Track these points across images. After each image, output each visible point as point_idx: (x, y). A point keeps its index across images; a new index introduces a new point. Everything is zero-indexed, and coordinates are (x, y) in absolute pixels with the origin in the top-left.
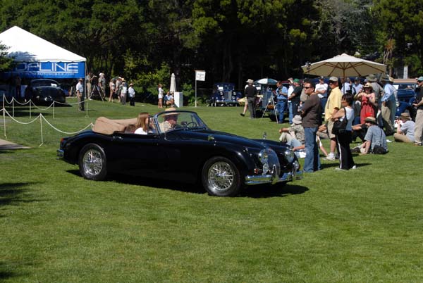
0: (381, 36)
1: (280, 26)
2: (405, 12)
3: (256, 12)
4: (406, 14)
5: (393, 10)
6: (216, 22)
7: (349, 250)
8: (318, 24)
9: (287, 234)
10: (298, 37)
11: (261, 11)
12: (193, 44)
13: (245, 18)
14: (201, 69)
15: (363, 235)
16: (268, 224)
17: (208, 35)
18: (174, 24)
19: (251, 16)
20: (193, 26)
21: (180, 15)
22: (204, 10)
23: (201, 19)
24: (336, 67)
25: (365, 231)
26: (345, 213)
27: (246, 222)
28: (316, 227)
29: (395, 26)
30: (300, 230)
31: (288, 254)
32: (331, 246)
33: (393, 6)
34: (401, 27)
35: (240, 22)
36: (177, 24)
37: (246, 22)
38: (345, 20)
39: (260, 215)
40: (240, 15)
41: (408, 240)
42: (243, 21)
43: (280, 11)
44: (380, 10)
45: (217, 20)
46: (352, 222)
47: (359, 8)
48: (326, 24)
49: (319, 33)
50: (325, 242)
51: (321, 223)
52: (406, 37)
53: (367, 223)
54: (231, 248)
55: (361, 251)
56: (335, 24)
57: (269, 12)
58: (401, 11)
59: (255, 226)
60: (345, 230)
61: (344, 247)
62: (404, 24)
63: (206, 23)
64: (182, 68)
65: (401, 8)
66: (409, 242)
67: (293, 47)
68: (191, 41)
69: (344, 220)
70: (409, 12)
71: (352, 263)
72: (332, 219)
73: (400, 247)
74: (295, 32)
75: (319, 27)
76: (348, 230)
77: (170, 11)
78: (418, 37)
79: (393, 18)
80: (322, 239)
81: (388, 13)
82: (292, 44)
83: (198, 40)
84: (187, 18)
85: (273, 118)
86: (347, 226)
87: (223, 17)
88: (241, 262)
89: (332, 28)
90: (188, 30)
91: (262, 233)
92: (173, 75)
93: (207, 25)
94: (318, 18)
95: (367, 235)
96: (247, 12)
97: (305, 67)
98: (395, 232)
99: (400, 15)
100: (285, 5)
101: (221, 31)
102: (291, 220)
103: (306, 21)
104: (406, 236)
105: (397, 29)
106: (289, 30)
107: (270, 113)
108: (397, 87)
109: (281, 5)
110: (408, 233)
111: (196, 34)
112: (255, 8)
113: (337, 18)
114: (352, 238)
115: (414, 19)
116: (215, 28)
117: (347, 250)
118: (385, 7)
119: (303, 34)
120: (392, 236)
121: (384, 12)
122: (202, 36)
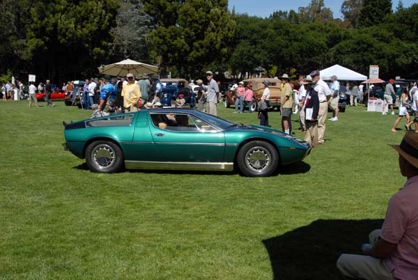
0: (153, 54)
1: (87, 45)
2: (168, 38)
3: (70, 35)
4: (168, 39)
5: (160, 37)
6: (43, 42)
7: (133, 229)
8: (113, 45)
9: (73, 211)
10: (99, 53)
11: (74, 35)
12: (27, 57)
13: (63, 40)
14: (32, 74)
15: (146, 209)
16: (57, 200)
17: (37, 51)
18: (14, 43)
19: (67, 38)
20: (27, 44)
21: (18, 36)
22: (35, 33)
23: (32, 40)
24: (123, 68)
25: (148, 204)
26: (129, 184)
27: (36, 199)
28: (103, 202)
29: (162, 47)
30: (87, 205)
31: (72, 238)
32: (116, 225)
33: (161, 35)
34: (165, 48)
35: (59, 42)
36: (16, 43)
37: (64, 42)
38: (130, 44)
39: (52, 191)
40: (59, 37)
41: (188, 213)
42: (61, 42)
43: (87, 36)
44: (152, 36)
45: (44, 40)
46: (136, 194)
47: (139, 36)
48: (118, 47)
49: (113, 52)
50: (110, 220)
51: (107, 197)
52: (169, 54)
53: (149, 195)
54: (11, 235)
55: (145, 229)
56: (123, 46)
57: (79, 36)
58: (166, 38)
59: (44, 203)
60: (129, 204)
61: (128, 225)
62: (167, 46)
63: (36, 42)
64: (21, 74)
65: (165, 36)
66: (190, 216)
67: (96, 59)
68: (26, 55)
69: (129, 193)
70: (171, 38)
71: (136, 248)
72: (118, 192)
73: (181, 222)
74: (97, 50)
75: (113, 48)
76: (132, 203)
77: (10, 34)
78: (176, 54)
79: (160, 42)
80: (107, 216)
81: (157, 39)
82: (95, 57)
83: (30, 54)
84: (23, 39)
85: (80, 106)
86: (131, 199)
87: (48, 38)
88: (17, 254)
89: (122, 48)
90: (23, 47)
91: (49, 212)
92: (13, 78)
93: (37, 44)
94: (112, 42)
95: (149, 209)
96: (64, 35)
97: (100, 68)
98: (175, 204)
99: (165, 40)
100: (90, 32)
101: (46, 48)
102: (80, 194)
103: (104, 43)
104: (185, 208)
105: (163, 50)
106: (93, 48)
107: (78, 102)
108: (165, 84)
109: (87, 32)
110: (187, 205)
111: (29, 50)
112: (70, 33)
113: (125, 43)
114: (135, 213)
115: (174, 43)
116: (42, 46)
117: (130, 229)
118: (156, 35)
119: (103, 51)
120: (173, 208)
121: (154, 38)
122: (33, 51)
